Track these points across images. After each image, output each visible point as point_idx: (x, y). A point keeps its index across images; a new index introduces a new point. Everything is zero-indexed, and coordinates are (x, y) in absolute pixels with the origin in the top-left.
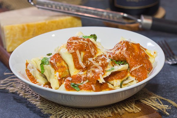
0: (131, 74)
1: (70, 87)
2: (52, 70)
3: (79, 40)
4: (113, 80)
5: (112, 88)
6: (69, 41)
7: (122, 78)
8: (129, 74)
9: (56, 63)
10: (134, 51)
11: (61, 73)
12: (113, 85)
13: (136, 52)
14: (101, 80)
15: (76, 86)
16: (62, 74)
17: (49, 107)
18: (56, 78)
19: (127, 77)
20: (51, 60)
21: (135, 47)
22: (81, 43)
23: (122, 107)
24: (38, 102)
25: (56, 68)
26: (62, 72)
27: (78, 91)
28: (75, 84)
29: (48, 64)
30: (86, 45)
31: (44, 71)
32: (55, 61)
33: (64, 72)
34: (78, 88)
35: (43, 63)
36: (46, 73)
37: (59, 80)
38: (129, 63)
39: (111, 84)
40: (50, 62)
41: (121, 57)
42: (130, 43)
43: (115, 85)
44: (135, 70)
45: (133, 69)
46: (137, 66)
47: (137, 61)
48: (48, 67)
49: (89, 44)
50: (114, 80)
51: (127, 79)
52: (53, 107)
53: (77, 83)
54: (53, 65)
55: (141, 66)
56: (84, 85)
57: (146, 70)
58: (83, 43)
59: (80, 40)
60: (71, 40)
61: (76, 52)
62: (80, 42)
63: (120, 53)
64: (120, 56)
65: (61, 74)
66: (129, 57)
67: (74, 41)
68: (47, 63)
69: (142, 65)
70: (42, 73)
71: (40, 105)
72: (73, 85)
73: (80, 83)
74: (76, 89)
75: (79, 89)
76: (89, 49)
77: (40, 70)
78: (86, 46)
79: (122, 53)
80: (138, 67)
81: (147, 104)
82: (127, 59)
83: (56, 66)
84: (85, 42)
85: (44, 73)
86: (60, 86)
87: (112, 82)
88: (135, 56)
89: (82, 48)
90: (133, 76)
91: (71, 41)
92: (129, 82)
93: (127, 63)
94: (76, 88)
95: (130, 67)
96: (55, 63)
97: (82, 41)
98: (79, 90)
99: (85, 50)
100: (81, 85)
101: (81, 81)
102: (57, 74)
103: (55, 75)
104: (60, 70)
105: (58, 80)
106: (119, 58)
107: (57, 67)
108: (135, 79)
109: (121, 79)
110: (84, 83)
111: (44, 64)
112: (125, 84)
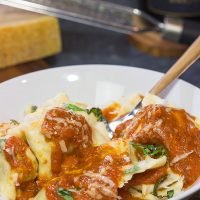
0: (173, 168)
4: (140, 184)
8: (169, 169)
9: (16, 155)
13: (180, 125)
32: (14, 150)
38: (168, 147)
40: (5, 151)
42: (167, 110)
44: (180, 162)
45: (176, 159)
46: (183, 153)
55: (191, 152)
64: (152, 135)
66: (169, 136)
79: (154, 130)
80: (185, 155)
83: (15, 161)
87: (138, 187)
88: (178, 134)
90: (176, 172)
92: (170, 186)
96: (13, 155)
102: (15, 176)
106: (148, 139)
112: (163, 189)
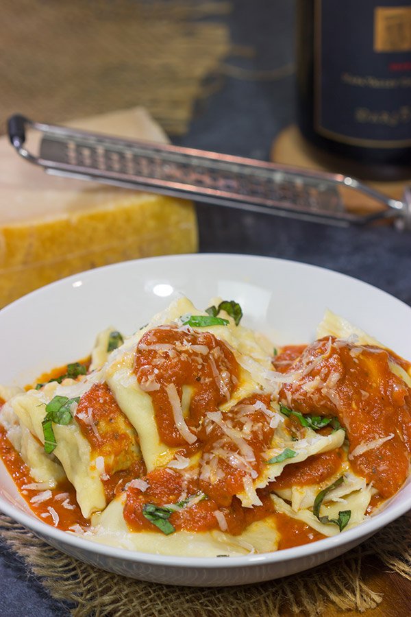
0: (353, 464)
1: (140, 516)
2: (84, 446)
3: (178, 343)
4: (289, 486)
5: (287, 512)
6: (143, 346)
7: (322, 478)
8: (345, 466)
9: (97, 425)
10: (364, 385)
11: (113, 457)
12: (289, 502)
13: (374, 385)
14: (249, 498)
15: (161, 515)
16: (116, 462)
17: (70, 571)
18: (96, 474)
19: (338, 476)
20: (79, 411)
21: (372, 365)
22: (184, 357)
23: (317, 585)
24: (33, 545)
25: (97, 440)
26: (117, 455)
27: (167, 535)
28: (157, 510)
29: (70, 423)
30: (200, 361)
31: (55, 446)
32: (94, 415)
33: (123, 453)
34: (169, 524)
35: (52, 418)
36: (62, 453)
37: (105, 483)
38: (347, 426)
39: (281, 500)
40: (77, 417)
41: (322, 403)
42: (353, 353)
43: (295, 506)
44: (367, 455)
45: (361, 449)
46: (374, 438)
47: (377, 422)
48: (67, 432)
49: (213, 355)
50: (294, 488)
51: (339, 483)
52: (82, 573)
53: (165, 499)
54: (86, 430)
55: (389, 438)
56: (190, 511)
57: (406, 453)
58: (190, 355)
59: (182, 343)
60: (149, 344)
61: (166, 389)
62: (179, 353)
63: (318, 390)
64: (320, 400)
65: (111, 459)
66: (350, 405)
67: (162, 348)
68: (66, 417)
69: (393, 435)
70: (49, 450)
71: (40, 561)
72: (151, 514)
73: (175, 502)
74: (162, 528)
75: (172, 528)
76: (210, 375)
77: (43, 441)
78: (200, 367)
79: (324, 391)
80: (380, 442)
81: (403, 574)
82: (342, 413)
83: (97, 435)
84: (198, 348)
85: (57, 453)
86: (108, 502)
87: (286, 493)
88: (368, 403)
89: (186, 374)
90: (359, 472)
91: (152, 347)
92: (345, 497)
93: (343, 426)
94: (159, 524)
95: (349, 443)
96: (92, 423)
97: (188, 346)
98: (172, 533)
99: (199, 379)
100: (181, 510)
101: (179, 495)
102: (100, 462)
103: (93, 463)
104: (107, 448)
105: (102, 480)
106: (312, 407)
107: (100, 435)
108: (367, 485)
109: (318, 483)
110: (189, 505)
111: (56, 420)
112: (331, 503)
